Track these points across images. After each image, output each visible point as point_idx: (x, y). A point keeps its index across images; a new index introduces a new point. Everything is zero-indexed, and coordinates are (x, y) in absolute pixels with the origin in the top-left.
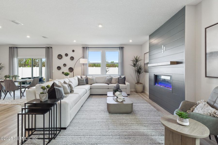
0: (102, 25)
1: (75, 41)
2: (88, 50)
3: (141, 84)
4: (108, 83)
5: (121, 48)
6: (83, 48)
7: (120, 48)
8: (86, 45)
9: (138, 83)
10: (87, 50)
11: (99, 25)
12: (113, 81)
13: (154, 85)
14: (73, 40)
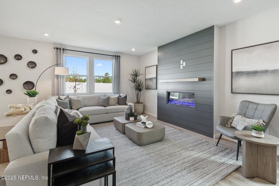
0: (121, 21)
1: (46, 35)
2: (66, 54)
3: (142, 103)
4: (105, 104)
5: (117, 57)
6: (57, 49)
7: (115, 56)
8: (62, 44)
9: (138, 102)
10: (63, 53)
11: (116, 20)
12: (111, 102)
13: (167, 104)
14: (44, 33)
